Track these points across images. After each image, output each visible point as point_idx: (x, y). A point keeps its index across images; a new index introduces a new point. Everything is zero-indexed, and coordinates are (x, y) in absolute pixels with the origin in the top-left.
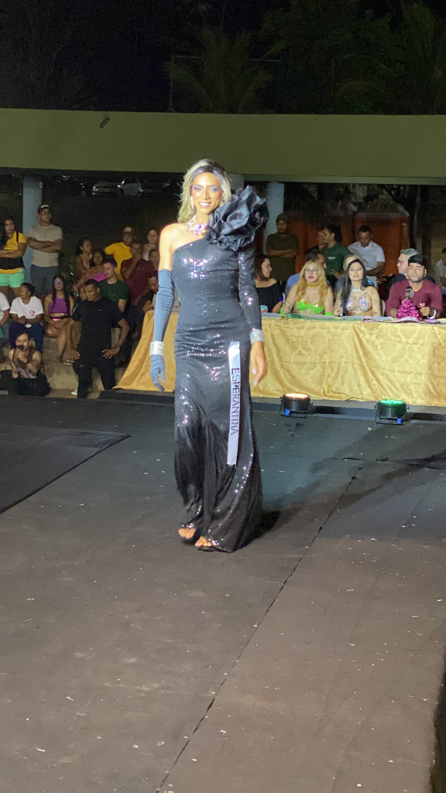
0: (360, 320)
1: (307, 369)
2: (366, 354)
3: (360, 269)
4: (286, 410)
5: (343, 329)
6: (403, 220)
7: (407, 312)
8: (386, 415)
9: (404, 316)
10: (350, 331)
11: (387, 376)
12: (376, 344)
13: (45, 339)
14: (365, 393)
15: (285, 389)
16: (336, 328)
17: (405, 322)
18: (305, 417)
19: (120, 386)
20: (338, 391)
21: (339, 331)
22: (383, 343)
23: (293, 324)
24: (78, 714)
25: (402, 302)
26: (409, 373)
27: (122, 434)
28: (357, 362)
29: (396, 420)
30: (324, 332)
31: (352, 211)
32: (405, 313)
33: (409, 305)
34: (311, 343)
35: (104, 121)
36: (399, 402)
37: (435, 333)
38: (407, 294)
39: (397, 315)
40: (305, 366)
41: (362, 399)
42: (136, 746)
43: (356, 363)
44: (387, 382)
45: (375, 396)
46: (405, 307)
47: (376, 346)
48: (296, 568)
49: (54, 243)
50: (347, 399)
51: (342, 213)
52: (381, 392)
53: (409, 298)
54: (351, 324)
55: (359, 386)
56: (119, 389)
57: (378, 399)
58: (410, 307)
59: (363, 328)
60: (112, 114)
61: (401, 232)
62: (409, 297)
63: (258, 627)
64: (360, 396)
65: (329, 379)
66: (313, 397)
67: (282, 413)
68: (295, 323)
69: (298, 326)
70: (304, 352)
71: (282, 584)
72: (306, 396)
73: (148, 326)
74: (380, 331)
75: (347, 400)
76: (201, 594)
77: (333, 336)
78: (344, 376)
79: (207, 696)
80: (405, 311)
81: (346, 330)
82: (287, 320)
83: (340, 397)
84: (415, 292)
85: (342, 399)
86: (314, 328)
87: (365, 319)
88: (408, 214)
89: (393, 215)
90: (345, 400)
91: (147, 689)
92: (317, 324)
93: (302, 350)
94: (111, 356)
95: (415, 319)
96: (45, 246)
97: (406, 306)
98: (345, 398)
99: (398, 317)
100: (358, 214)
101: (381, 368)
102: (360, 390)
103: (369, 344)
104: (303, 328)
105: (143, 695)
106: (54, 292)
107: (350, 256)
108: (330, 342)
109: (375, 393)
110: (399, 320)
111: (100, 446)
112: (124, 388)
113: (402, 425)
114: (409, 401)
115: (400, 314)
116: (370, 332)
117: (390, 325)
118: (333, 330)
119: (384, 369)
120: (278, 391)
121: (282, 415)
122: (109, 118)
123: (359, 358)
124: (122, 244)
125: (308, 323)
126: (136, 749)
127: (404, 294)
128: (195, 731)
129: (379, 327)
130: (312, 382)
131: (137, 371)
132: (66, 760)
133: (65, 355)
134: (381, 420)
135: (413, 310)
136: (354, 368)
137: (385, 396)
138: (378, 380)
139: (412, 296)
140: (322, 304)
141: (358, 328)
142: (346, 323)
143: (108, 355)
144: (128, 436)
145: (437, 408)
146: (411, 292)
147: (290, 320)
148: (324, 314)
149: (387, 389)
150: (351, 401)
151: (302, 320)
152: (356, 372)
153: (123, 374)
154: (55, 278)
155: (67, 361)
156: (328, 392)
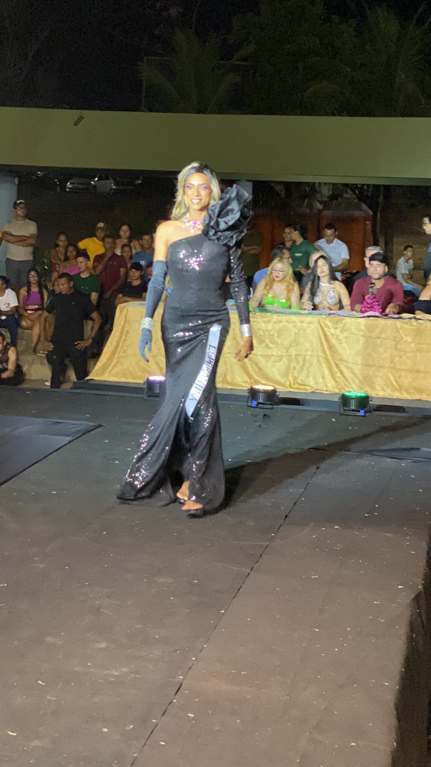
0: (325, 314)
1: (274, 362)
2: (331, 347)
3: (325, 265)
4: (253, 401)
5: (309, 323)
6: (366, 219)
7: (370, 307)
8: (350, 406)
9: (366, 311)
10: (315, 325)
11: (351, 368)
12: (340, 338)
13: (20, 330)
14: (329, 385)
15: (252, 381)
16: (302, 322)
17: (369, 317)
18: (272, 409)
19: (92, 377)
20: (303, 383)
21: (305, 325)
22: (347, 336)
23: (260, 318)
24: (48, 697)
25: (366, 298)
26: (372, 366)
27: (94, 424)
28: (322, 355)
29: (359, 411)
30: (290, 326)
31: (318, 210)
32: (368, 308)
33: (373, 301)
34: (278, 336)
35: (78, 119)
36: (363, 395)
37: (397, 328)
38: (371, 290)
39: (361, 310)
40: (272, 359)
41: (326, 391)
42: (105, 730)
43: (320, 356)
44: (350, 374)
45: (340, 389)
46: (369, 303)
47: (340, 340)
48: (262, 555)
49: (28, 237)
50: (312, 390)
51: (308, 211)
52: (345, 384)
53: (372, 295)
54: (317, 319)
55: (324, 378)
56: (92, 379)
57: (342, 391)
58: (373, 302)
59: (328, 322)
60: (86, 113)
61: (365, 230)
62: (372, 292)
63: (225, 612)
64: (325, 389)
65: (295, 372)
66: (279, 389)
67: (249, 404)
68: (262, 317)
69: (265, 320)
70: (271, 345)
71: (249, 570)
72: (273, 388)
73: (120, 320)
74: (344, 326)
75: (312, 392)
76: (170, 580)
77: (299, 329)
78: (310, 369)
79: (176, 680)
80: (369, 306)
81: (311, 324)
82: (255, 314)
83: (306, 389)
84: (378, 289)
85: (307, 390)
86: (280, 322)
87: (330, 314)
88: (371, 212)
89: (357, 213)
90: (310, 391)
91: (117, 674)
92: (284, 318)
93: (269, 343)
94: (83, 348)
95: (378, 314)
96: (21, 240)
97: (369, 301)
98: (310, 390)
99: (362, 312)
100: (324, 212)
101: (345, 361)
102: (325, 382)
103: (333, 337)
104: (269, 322)
105: (112, 679)
106: (29, 284)
107: (316, 253)
108: (296, 336)
109: (339, 385)
110: (362, 315)
111: (73, 435)
112: (96, 378)
113: (365, 416)
114: (372, 393)
115: (363, 309)
116: (335, 326)
117: (354, 319)
118: (299, 324)
119: (348, 362)
120: (245, 382)
121: (248, 406)
122: (83, 116)
123: (324, 351)
124: (95, 239)
125: (275, 317)
126: (105, 732)
127: (368, 290)
128: (164, 714)
129: (344, 322)
130: (278, 374)
131: (109, 362)
132: (37, 743)
133: (40, 346)
134: (346, 412)
135: (375, 305)
136: (319, 361)
137: (349, 388)
138: (342, 373)
139: (375, 292)
140: (288, 299)
141: (323, 322)
142: (312, 317)
143: (81, 347)
144: (100, 426)
145: (398, 400)
146: (375, 288)
147: (257, 314)
148: (290, 309)
149: (351, 382)
150: (316, 392)
151: (269, 314)
152: (321, 365)
153: (95, 365)
154: (29, 272)
155: (41, 352)
156: (294, 384)
